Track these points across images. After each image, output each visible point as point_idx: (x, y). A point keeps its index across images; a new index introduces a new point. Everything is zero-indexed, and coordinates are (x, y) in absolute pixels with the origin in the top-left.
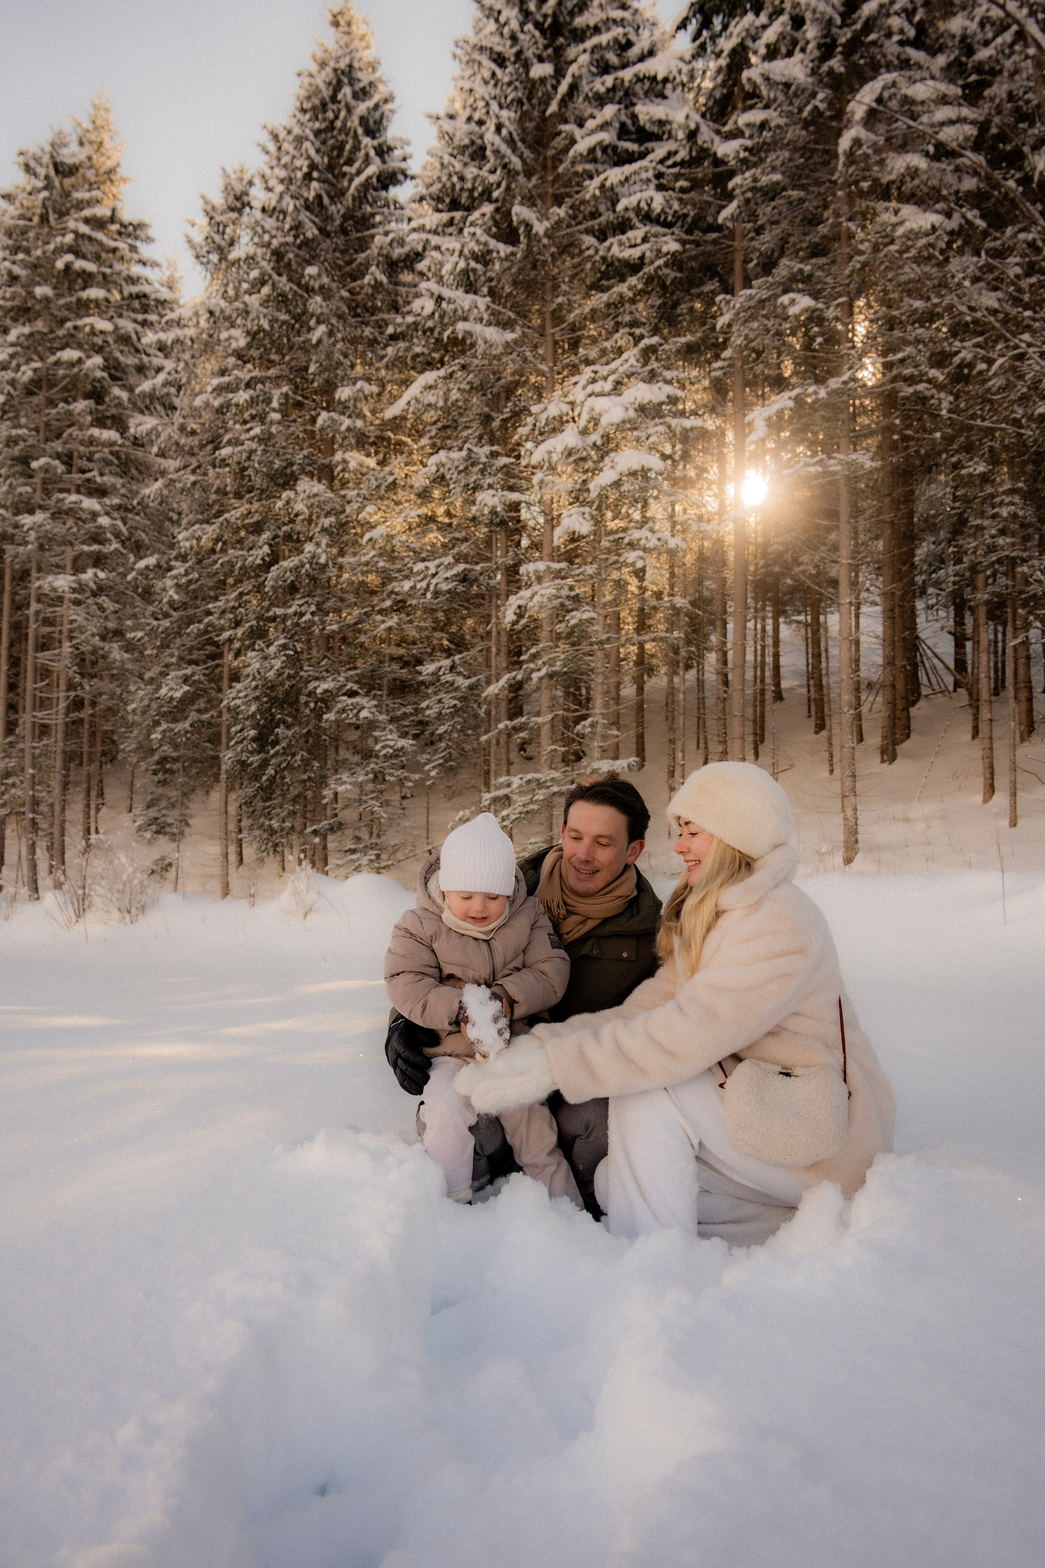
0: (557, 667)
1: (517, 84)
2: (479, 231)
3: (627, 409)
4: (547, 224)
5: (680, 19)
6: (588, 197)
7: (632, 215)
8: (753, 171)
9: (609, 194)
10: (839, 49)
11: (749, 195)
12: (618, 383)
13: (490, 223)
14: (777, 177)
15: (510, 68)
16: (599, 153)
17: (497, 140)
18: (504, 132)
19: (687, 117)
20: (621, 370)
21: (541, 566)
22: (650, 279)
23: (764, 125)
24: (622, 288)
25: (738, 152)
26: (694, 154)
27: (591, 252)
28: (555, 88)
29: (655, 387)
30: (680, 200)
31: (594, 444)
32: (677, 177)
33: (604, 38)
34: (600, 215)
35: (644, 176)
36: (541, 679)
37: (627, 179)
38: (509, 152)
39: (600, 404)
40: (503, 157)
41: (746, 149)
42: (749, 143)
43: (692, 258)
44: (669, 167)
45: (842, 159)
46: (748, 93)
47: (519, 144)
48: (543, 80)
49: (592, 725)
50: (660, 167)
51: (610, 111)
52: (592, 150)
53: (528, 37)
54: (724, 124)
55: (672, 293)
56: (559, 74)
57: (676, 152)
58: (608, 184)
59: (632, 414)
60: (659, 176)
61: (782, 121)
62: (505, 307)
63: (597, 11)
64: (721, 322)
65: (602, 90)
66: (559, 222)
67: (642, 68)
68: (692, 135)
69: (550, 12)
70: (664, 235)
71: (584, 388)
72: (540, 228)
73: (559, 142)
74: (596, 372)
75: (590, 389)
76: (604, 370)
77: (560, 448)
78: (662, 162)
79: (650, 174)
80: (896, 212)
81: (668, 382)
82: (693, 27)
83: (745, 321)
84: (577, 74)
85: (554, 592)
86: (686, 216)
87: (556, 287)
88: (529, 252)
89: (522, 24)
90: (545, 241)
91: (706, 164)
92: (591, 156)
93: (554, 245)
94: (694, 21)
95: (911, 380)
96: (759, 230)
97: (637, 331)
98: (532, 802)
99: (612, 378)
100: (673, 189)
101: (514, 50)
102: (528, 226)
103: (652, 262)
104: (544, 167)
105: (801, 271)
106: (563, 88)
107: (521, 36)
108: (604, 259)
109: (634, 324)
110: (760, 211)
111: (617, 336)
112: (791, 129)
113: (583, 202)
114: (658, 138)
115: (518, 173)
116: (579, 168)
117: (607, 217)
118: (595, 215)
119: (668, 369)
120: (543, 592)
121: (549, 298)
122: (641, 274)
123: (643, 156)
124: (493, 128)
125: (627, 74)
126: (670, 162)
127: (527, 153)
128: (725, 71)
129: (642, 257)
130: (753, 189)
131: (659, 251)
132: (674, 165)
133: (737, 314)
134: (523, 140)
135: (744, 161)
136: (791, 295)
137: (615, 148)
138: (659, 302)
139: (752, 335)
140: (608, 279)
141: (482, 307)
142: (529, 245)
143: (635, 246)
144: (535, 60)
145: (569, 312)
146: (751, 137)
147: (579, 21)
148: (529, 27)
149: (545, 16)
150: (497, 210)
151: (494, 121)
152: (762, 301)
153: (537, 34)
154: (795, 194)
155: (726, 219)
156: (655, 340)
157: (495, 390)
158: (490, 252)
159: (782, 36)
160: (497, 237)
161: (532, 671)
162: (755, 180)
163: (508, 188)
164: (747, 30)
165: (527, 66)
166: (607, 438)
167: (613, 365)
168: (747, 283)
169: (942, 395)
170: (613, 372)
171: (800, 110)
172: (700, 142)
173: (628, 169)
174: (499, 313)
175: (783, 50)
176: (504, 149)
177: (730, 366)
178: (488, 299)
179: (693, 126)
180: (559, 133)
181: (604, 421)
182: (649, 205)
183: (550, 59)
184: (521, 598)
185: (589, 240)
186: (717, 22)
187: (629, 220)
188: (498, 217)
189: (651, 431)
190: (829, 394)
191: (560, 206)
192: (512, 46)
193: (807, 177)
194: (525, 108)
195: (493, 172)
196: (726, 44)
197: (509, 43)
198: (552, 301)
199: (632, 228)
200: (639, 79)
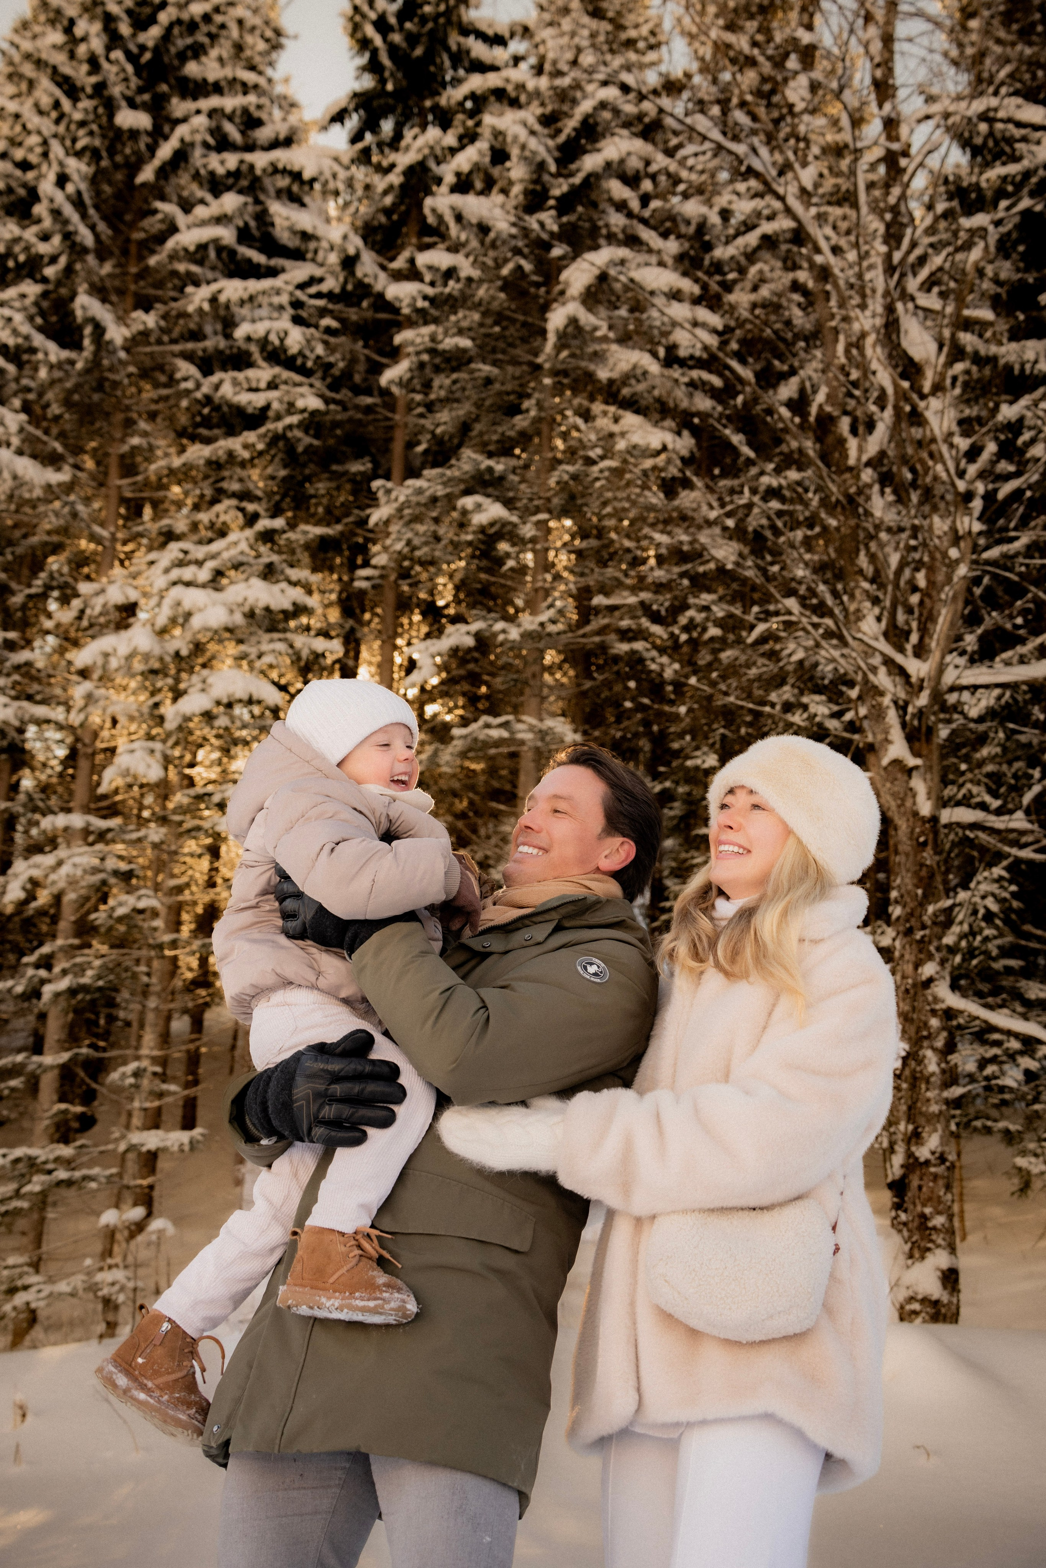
0: (86, 980)
1: (94, 127)
2: (18, 318)
3: (232, 611)
4: (127, 333)
5: (336, 109)
6: (191, 309)
7: (254, 349)
8: (432, 328)
9: (222, 312)
10: (552, 202)
11: (425, 357)
12: (219, 574)
13: (33, 310)
14: (465, 343)
15: (85, 104)
16: (212, 254)
17: (59, 197)
18: (70, 188)
19: (345, 237)
20: (226, 555)
21: (77, 820)
22: (275, 439)
23: (450, 273)
24: (235, 444)
25: (414, 299)
26: (350, 287)
27: (190, 385)
28: (152, 149)
29: (276, 588)
30: (326, 343)
31: (177, 654)
32: (323, 312)
33: (230, 103)
34: (204, 337)
35: (276, 300)
36: (57, 995)
37: (251, 298)
38: (75, 217)
39: (192, 598)
40: (66, 222)
41: (425, 298)
42: (430, 291)
43: (336, 424)
44: (311, 296)
45: (552, 338)
46: (429, 227)
47: (92, 211)
48: (134, 134)
49: (137, 1074)
50: (299, 294)
51: (231, 201)
52: (202, 247)
53: (114, 69)
54: (392, 259)
55: (304, 465)
56: (158, 134)
57: (321, 280)
58: (222, 298)
59: (239, 619)
60: (297, 304)
61: (476, 274)
62: (47, 432)
63: (215, 65)
64: (376, 516)
65: (221, 171)
66: (145, 334)
67: (281, 156)
68: (349, 263)
69: (150, 44)
70: (300, 385)
71: (167, 571)
72: (116, 334)
73: (152, 224)
74: (186, 552)
75: (175, 574)
76: (199, 552)
77: (123, 650)
78: (302, 286)
79: (284, 299)
80: (616, 420)
81: (294, 584)
82: (353, 122)
83: (410, 522)
84: (188, 139)
85: (96, 862)
86: (330, 366)
87: (129, 424)
88: (95, 364)
89: (109, 48)
90: (122, 355)
91: (365, 304)
92: (199, 254)
93: (135, 364)
94: (355, 117)
95: (626, 635)
96: (430, 407)
97: (251, 507)
98: (17, 1194)
99: (210, 565)
100: (316, 327)
101: (93, 79)
102: (99, 330)
103: (278, 417)
104: (125, 252)
105: (490, 470)
106: (165, 151)
107: (105, 65)
108: (208, 399)
109: (245, 496)
110: (436, 383)
111: (219, 508)
112: (485, 286)
113: (183, 315)
114: (298, 255)
115: (85, 250)
116: (182, 267)
117: (214, 342)
118: (197, 335)
119: (292, 566)
120: (77, 860)
121: (118, 435)
122: (262, 430)
123: (273, 272)
124: (52, 177)
125: (260, 160)
126: (313, 290)
127: (102, 226)
128: (397, 191)
129: (268, 407)
130: (432, 351)
131: (291, 405)
132: (319, 295)
133: (400, 510)
134: (96, 207)
135: (421, 312)
136: (478, 498)
137: (232, 253)
138: (283, 473)
139: (416, 542)
140: (210, 427)
141: (13, 427)
142: (96, 354)
143: (256, 390)
144: (124, 104)
145: (149, 460)
146: (432, 284)
147: (192, 69)
148: (117, 54)
149: (143, 48)
150: (45, 295)
151: (55, 168)
152: (434, 500)
153: (130, 68)
154: (486, 369)
155: (391, 382)
156: (279, 523)
157: (19, 550)
158: (33, 351)
159: (476, 167)
160: (47, 331)
161: (43, 982)
162: (433, 338)
163: (69, 270)
164: (432, 148)
165: (110, 107)
166: (198, 648)
167: (215, 547)
168: (413, 472)
169: (665, 660)
170: (213, 557)
171: (499, 266)
172: (359, 273)
173: (254, 285)
174: (38, 439)
175: (479, 185)
176: (69, 211)
177: (382, 577)
178: (23, 417)
179: (351, 251)
180: (155, 212)
181: (196, 622)
182: (282, 340)
183: (144, 107)
184: (37, 866)
185: (185, 368)
186: (387, 126)
187: (248, 354)
188: (45, 304)
189: (265, 647)
190: (522, 636)
191: (147, 311)
192: (90, 74)
193: (504, 352)
194: (105, 163)
195: (45, 237)
196: (404, 159)
197: (85, 68)
198: (123, 441)
199: (251, 365)
200: (275, 170)
